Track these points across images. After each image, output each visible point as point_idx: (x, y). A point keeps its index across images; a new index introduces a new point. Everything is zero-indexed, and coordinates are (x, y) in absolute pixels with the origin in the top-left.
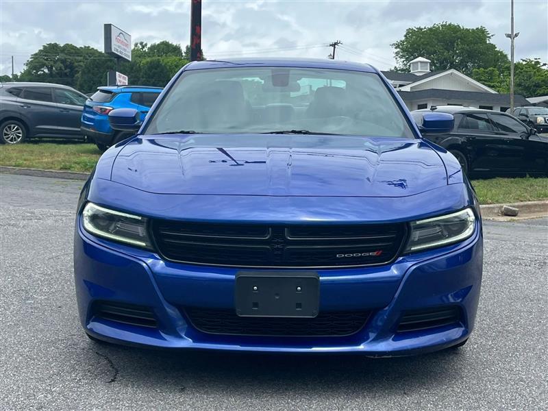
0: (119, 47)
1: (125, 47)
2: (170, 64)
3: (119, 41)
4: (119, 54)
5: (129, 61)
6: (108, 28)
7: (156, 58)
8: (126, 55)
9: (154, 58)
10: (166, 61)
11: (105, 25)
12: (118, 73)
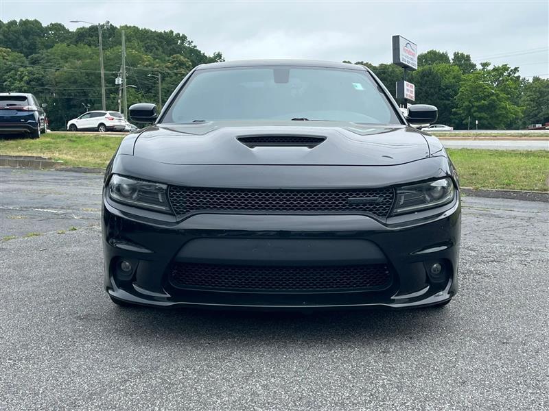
0: (407, 57)
1: (412, 57)
2: (440, 71)
3: (406, 51)
4: (406, 63)
5: (415, 70)
6: (396, 39)
7: (427, 67)
8: (412, 64)
9: (425, 67)
10: (436, 69)
11: (394, 37)
12: (405, 82)
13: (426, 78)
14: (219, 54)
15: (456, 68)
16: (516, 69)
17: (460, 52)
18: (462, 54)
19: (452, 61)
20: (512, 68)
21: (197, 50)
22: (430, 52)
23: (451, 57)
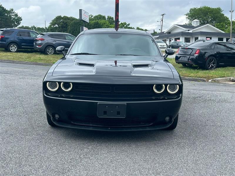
1: (87, 18)
4: (84, 20)
5: (88, 22)
8: (87, 20)
10: (100, 22)
11: (80, 10)
12: (84, 27)
13: (96, 25)
14: (12, 9)
15: (108, 22)
16: (129, 24)
17: (110, 16)
18: (111, 17)
19: (107, 19)
20: (128, 24)
21: (3, 7)
22: (99, 15)
23: (107, 17)
